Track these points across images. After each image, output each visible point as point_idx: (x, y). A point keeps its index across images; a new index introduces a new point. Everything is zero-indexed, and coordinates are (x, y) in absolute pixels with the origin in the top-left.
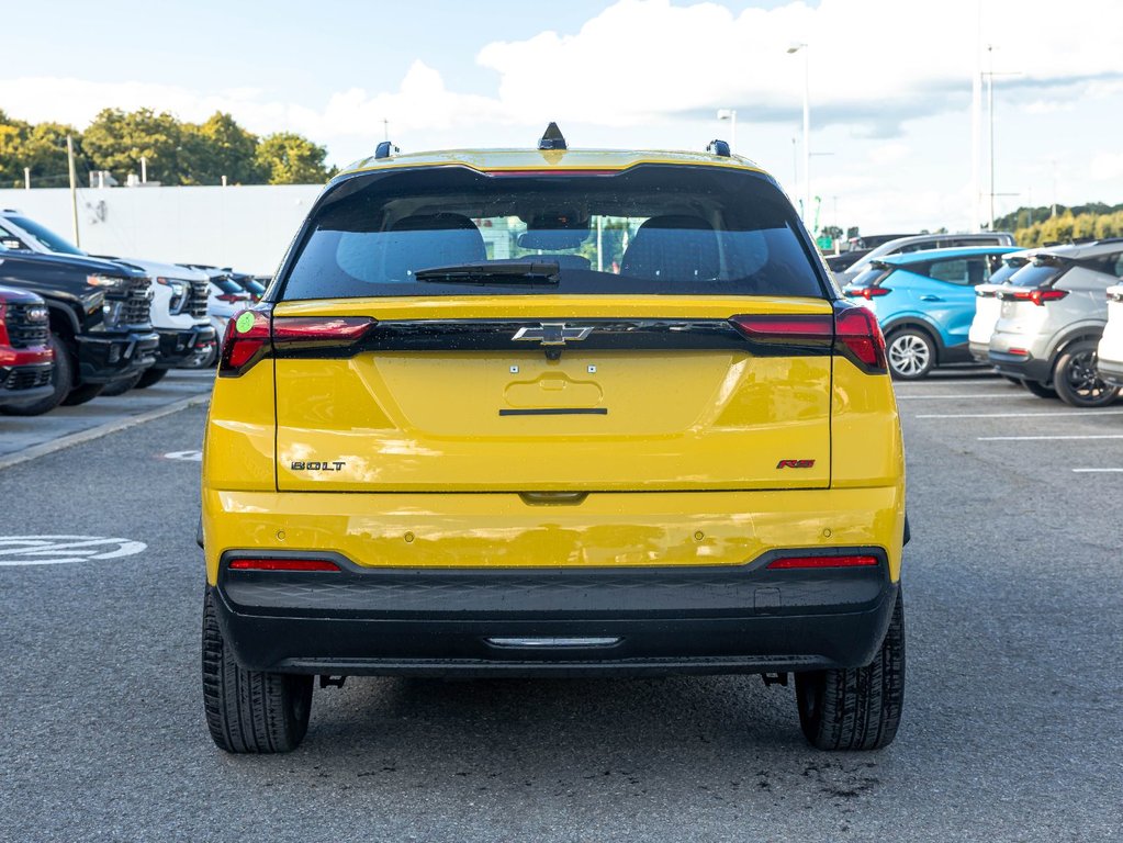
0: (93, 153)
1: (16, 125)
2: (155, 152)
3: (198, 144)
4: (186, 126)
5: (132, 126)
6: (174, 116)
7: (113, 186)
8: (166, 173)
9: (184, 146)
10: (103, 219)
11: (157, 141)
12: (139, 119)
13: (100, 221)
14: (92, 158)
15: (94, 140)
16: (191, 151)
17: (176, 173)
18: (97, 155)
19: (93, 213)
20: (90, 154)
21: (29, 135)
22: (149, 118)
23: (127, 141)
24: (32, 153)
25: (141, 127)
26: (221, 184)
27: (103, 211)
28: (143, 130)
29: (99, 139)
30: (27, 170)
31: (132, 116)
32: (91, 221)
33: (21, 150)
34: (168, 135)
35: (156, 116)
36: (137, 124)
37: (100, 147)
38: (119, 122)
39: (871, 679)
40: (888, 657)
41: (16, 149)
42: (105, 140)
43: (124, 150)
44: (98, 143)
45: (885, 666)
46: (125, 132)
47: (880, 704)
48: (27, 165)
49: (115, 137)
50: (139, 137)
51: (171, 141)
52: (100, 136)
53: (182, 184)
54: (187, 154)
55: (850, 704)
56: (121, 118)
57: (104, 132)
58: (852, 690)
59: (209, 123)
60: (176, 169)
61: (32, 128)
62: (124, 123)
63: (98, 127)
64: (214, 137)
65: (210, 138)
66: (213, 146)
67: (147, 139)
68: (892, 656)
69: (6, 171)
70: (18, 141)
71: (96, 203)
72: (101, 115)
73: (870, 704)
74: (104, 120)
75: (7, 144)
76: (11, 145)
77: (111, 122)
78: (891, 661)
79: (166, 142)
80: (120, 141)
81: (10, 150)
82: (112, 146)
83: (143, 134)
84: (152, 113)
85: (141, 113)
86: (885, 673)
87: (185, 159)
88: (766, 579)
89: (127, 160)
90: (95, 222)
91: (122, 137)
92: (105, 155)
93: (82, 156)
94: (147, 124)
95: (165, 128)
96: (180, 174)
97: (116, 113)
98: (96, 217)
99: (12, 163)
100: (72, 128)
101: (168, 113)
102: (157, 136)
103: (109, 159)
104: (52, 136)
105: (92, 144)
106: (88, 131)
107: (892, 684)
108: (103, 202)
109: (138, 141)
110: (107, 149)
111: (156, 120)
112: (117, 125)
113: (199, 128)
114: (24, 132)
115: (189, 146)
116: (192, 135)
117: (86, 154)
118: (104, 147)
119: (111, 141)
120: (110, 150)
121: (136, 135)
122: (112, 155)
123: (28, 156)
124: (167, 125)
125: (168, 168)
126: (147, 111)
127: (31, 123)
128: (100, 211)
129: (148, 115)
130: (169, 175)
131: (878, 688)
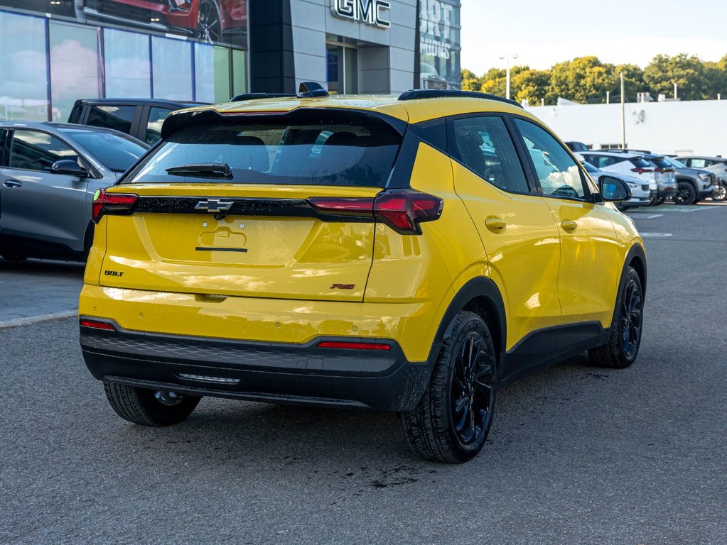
0: (650, 81)
1: (605, 66)
2: (687, 80)
3: (714, 74)
4: (707, 63)
5: (673, 65)
6: (699, 58)
7: (651, 101)
8: (693, 93)
9: (706, 76)
10: (642, 121)
11: (688, 73)
12: (678, 60)
13: (640, 122)
14: (648, 84)
15: (650, 73)
16: (708, 78)
17: (699, 93)
18: (651, 82)
19: (637, 118)
20: (647, 82)
21: (612, 72)
22: (685, 59)
23: (670, 74)
24: (613, 83)
25: (678, 65)
26: (717, 99)
27: (643, 116)
28: (680, 67)
29: (653, 73)
30: (608, 93)
31: (674, 58)
32: (635, 122)
33: (606, 81)
34: (695, 70)
35: (688, 58)
36: (677, 63)
37: (653, 78)
38: (666, 62)
39: (424, 420)
40: (433, 407)
41: (603, 80)
42: (657, 74)
43: (667, 79)
44: (652, 75)
45: (431, 412)
46: (669, 68)
47: (432, 435)
48: (609, 90)
49: (663, 71)
50: (678, 71)
51: (696, 73)
52: (653, 71)
53: (702, 99)
54: (707, 80)
55: (415, 432)
56: (666, 61)
57: (656, 68)
58: (415, 425)
59: (721, 61)
60: (699, 89)
61: (615, 67)
62: (668, 63)
63: (654, 65)
64: (724, 70)
65: (721, 70)
66: (722, 75)
67: (682, 72)
68: (435, 406)
69: (597, 93)
70: (605, 75)
71: (639, 112)
72: (655, 59)
73: (427, 435)
74: (657, 61)
75: (598, 78)
76: (601, 78)
77: (661, 63)
78: (434, 410)
79: (694, 74)
80: (665, 74)
81: (600, 81)
82: (661, 77)
83: (680, 69)
84: (686, 56)
85: (679, 57)
86: (432, 418)
87: (706, 84)
88: (315, 353)
89: (670, 85)
90: (638, 123)
91: (667, 72)
92: (656, 83)
93: (643, 83)
94: (683, 63)
95: (694, 65)
96: (701, 93)
97: (664, 57)
98: (638, 120)
99: (601, 88)
100: (638, 67)
101: (696, 56)
102: (688, 70)
103: (659, 85)
104: (626, 72)
105: (649, 76)
106: (648, 68)
107: (437, 424)
108: (643, 111)
109: (677, 73)
110: (657, 79)
111: (688, 61)
112: (665, 64)
113: (715, 64)
114: (609, 70)
115: (709, 76)
116: (711, 70)
117: (645, 82)
118: (656, 78)
119: (660, 74)
120: (659, 80)
121: (675, 70)
122: (660, 82)
123: (611, 84)
124: (695, 63)
125: (694, 90)
126: (683, 55)
127: (615, 65)
128: (641, 116)
129: (683, 57)
130: (694, 94)
131: (429, 425)
